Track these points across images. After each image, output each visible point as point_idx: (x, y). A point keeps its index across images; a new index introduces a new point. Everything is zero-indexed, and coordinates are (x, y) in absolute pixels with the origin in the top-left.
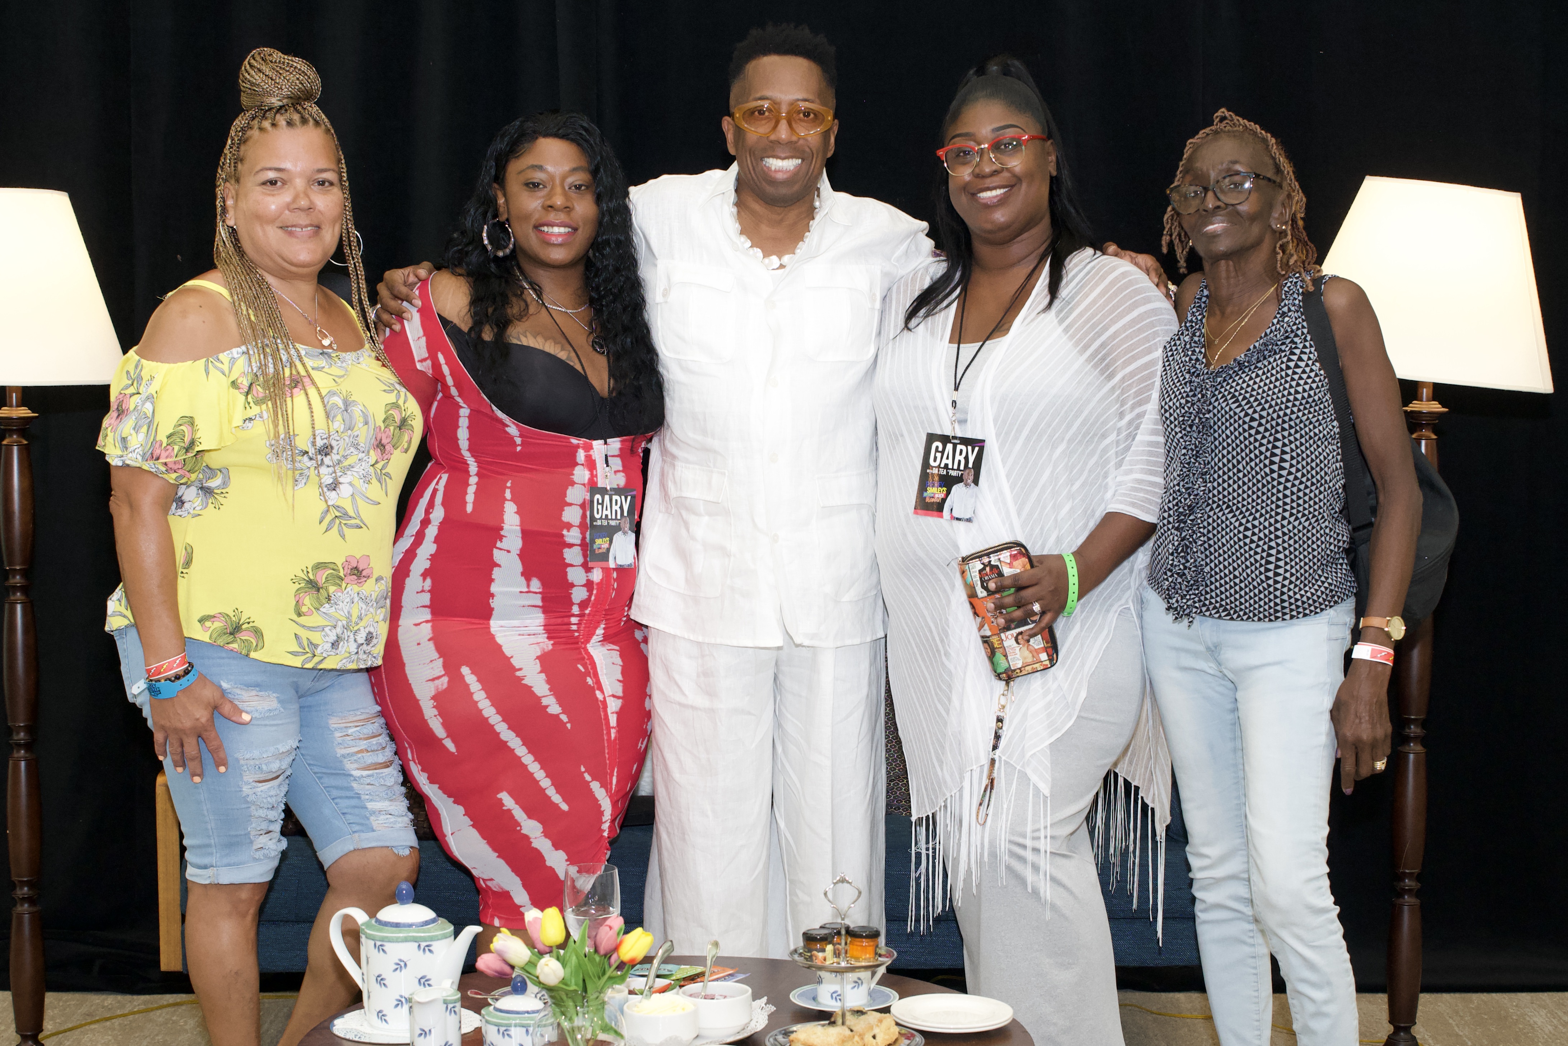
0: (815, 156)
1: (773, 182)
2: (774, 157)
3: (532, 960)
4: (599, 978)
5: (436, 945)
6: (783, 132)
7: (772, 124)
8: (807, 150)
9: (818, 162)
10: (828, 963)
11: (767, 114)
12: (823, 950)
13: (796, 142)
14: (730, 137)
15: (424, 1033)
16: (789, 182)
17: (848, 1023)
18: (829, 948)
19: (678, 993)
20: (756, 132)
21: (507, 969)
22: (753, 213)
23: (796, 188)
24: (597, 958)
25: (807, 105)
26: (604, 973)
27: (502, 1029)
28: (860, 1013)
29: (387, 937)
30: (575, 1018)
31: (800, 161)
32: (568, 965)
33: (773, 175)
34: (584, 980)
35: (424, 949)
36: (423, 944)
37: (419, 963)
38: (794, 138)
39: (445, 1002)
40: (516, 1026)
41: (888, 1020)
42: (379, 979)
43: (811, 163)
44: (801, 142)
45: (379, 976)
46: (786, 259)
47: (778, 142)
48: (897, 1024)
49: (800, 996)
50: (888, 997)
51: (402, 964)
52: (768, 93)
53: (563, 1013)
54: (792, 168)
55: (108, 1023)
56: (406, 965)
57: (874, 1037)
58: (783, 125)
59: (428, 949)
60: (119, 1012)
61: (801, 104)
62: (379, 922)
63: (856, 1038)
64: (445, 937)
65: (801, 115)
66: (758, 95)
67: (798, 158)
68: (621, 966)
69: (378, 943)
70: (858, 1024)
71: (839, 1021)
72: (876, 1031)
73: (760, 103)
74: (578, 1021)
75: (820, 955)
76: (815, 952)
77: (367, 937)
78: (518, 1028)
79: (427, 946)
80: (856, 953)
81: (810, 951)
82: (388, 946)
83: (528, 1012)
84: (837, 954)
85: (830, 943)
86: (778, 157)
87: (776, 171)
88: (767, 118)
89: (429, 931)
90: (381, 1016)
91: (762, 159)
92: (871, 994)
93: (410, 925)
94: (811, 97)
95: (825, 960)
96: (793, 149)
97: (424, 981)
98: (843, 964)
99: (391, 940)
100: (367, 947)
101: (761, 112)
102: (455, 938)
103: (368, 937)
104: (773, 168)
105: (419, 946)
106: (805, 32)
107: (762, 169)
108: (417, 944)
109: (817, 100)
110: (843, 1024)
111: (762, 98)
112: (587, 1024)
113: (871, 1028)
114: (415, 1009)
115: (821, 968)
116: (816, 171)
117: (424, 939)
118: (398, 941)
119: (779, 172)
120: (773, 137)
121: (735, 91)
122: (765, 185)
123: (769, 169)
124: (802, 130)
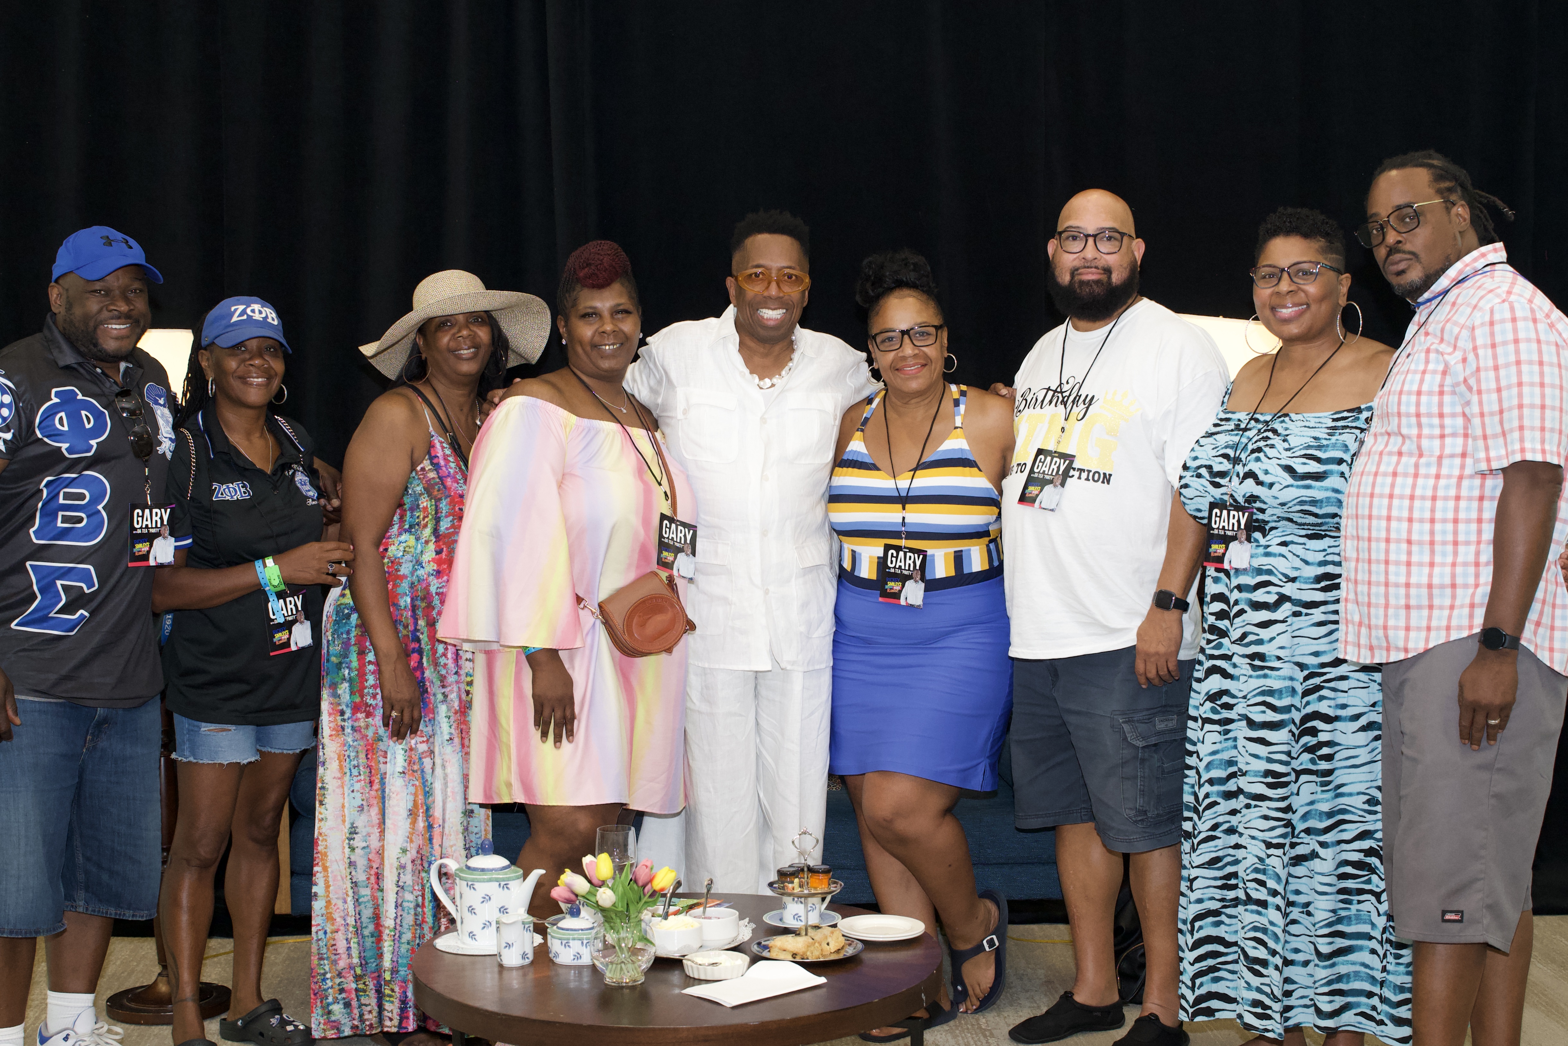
0: (796, 307)
1: (765, 327)
2: (766, 308)
3: (591, 891)
5: (513, 884)
6: (773, 291)
7: (766, 284)
8: (790, 302)
9: (795, 312)
10: (795, 891)
11: (761, 277)
12: (792, 882)
13: (782, 297)
14: (732, 292)
15: (508, 945)
16: (776, 326)
17: (809, 934)
18: (796, 880)
19: (686, 916)
20: (753, 290)
21: (573, 897)
22: (749, 348)
23: (782, 331)
25: (790, 270)
27: (564, 942)
28: (817, 927)
29: (475, 879)
30: (621, 931)
31: (782, 311)
32: (617, 892)
33: (766, 322)
35: (503, 887)
36: (503, 883)
37: (499, 896)
38: (781, 295)
39: (523, 923)
40: (574, 939)
41: (837, 933)
42: (471, 909)
45: (468, 909)
46: (775, 380)
47: (770, 298)
48: (843, 936)
49: (770, 918)
50: (834, 918)
51: (487, 898)
52: (762, 262)
53: (612, 928)
54: (778, 317)
55: (215, 959)
56: (490, 898)
57: (828, 944)
58: (774, 285)
60: (222, 951)
61: (786, 270)
62: (469, 868)
63: (817, 944)
64: (517, 879)
65: (786, 278)
66: (755, 263)
67: (782, 309)
68: (653, 894)
69: (470, 883)
70: (818, 935)
71: (804, 933)
72: (829, 940)
73: (755, 269)
74: (623, 934)
75: (790, 886)
76: (786, 884)
77: (459, 879)
78: (576, 941)
79: (505, 885)
80: (815, 885)
81: (783, 883)
82: (477, 885)
83: (582, 930)
84: (801, 885)
85: (796, 877)
86: (769, 308)
87: (767, 319)
88: (762, 280)
89: (505, 875)
90: (472, 935)
91: (757, 308)
92: (821, 915)
93: (491, 870)
94: (793, 265)
95: (793, 889)
96: (780, 302)
97: (503, 910)
98: (806, 892)
99: (479, 881)
100: (459, 886)
101: (757, 276)
102: (525, 879)
103: (462, 879)
104: (766, 317)
105: (499, 885)
106: (787, 217)
107: (757, 314)
108: (498, 883)
109: (797, 267)
110: (806, 934)
111: (758, 266)
112: (630, 936)
113: (826, 938)
114: (502, 928)
115: (790, 895)
117: (502, 880)
118: (484, 881)
119: (770, 319)
120: (766, 294)
121: (736, 258)
122: (759, 329)
123: (762, 317)
124: (786, 289)
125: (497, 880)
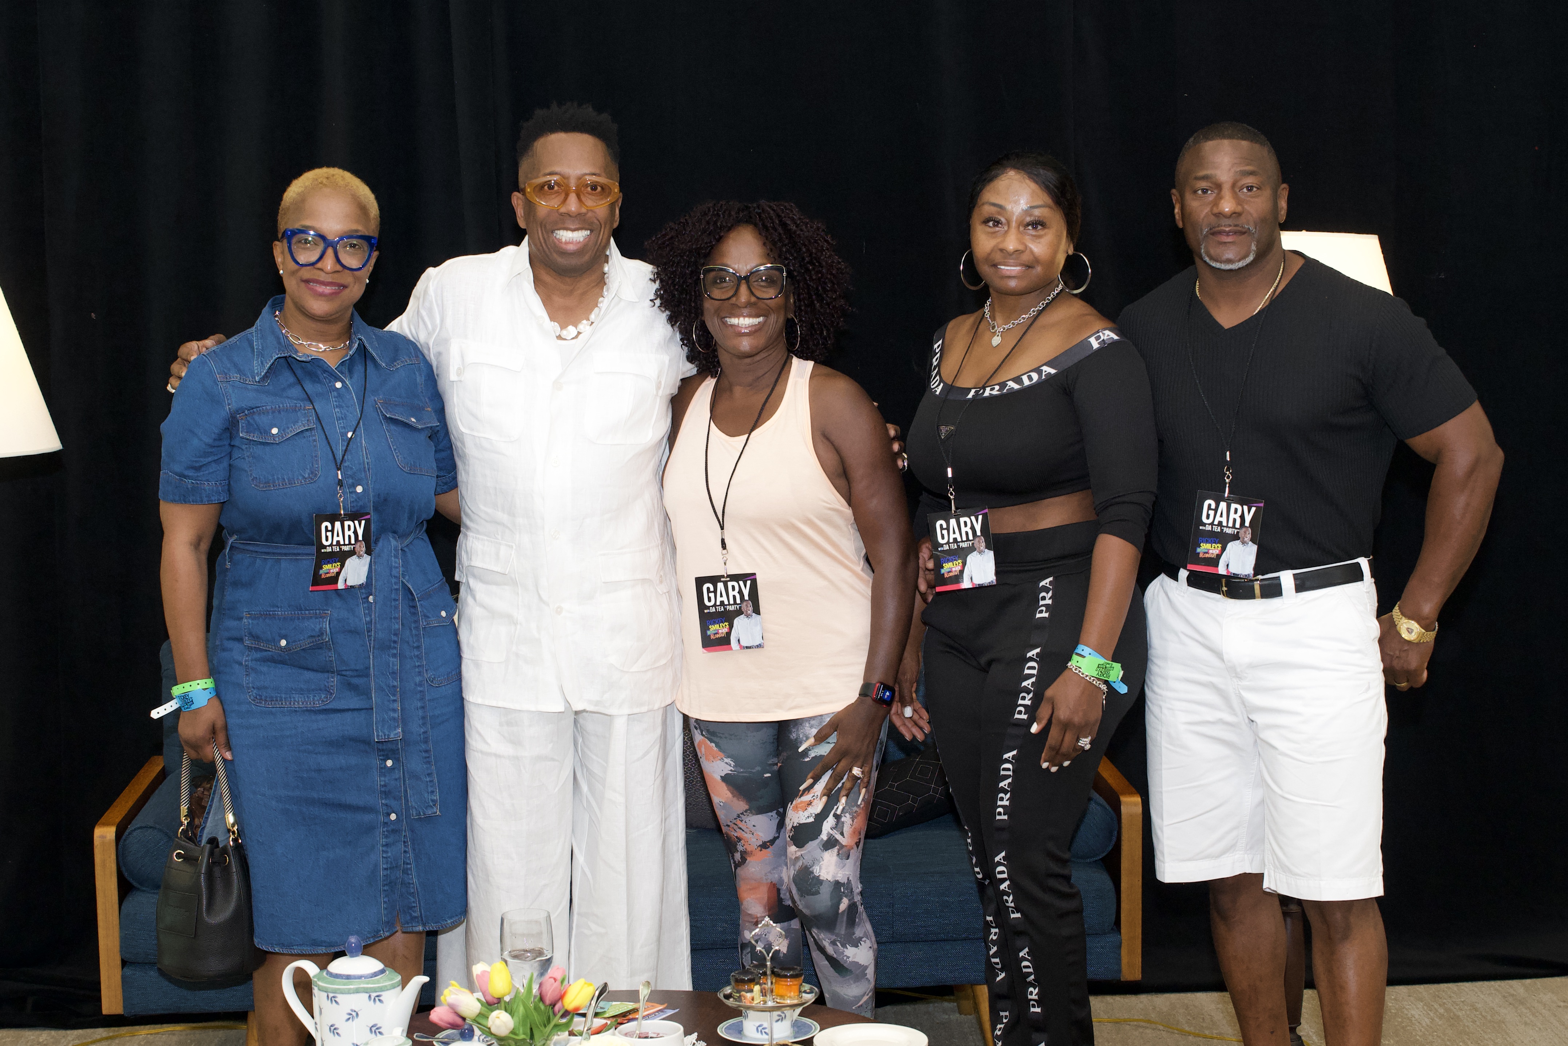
0: (603, 226)
1: (564, 253)
2: (564, 229)
3: (483, 1012)
4: (545, 1026)
5: (385, 995)
6: (573, 205)
7: (562, 197)
8: (596, 221)
9: (606, 231)
10: (755, 1002)
11: (556, 188)
12: (751, 991)
13: (585, 214)
14: (520, 212)
16: (581, 250)
18: (757, 988)
19: (614, 1034)
20: (545, 205)
21: (459, 1021)
22: (546, 285)
23: (586, 258)
24: (542, 1007)
25: (594, 178)
26: (549, 1021)
29: (339, 989)
31: (589, 232)
32: (516, 1014)
33: (564, 246)
34: (531, 1029)
35: (375, 999)
36: (374, 995)
37: (370, 1012)
38: (584, 210)
42: (332, 1028)
43: (599, 234)
44: (590, 214)
45: (332, 1026)
47: (568, 215)
51: (354, 1014)
52: (557, 169)
54: (582, 240)
56: (357, 1014)
58: (573, 198)
59: (378, 999)
61: (588, 178)
62: (331, 975)
64: (393, 987)
65: (589, 189)
66: (548, 170)
67: (586, 229)
68: (566, 1013)
69: (331, 995)
73: (548, 178)
75: (749, 995)
76: (743, 993)
77: (319, 990)
79: (377, 996)
80: (781, 993)
81: (739, 992)
82: (340, 998)
84: (764, 993)
85: (757, 984)
86: (567, 229)
87: (566, 243)
88: (557, 192)
89: (378, 982)
91: (552, 232)
93: (360, 977)
94: (598, 172)
95: (753, 999)
96: (581, 221)
97: (375, 1029)
98: (770, 1004)
99: (342, 992)
100: (319, 998)
101: (551, 188)
102: (403, 988)
103: (321, 989)
104: (564, 240)
105: (370, 996)
106: (588, 111)
107: (553, 240)
108: (368, 995)
109: (603, 174)
111: (550, 174)
115: (749, 1008)
116: (604, 241)
117: (375, 990)
118: (349, 992)
119: (572, 243)
120: (563, 210)
121: (524, 168)
122: (555, 255)
123: (559, 240)
124: (590, 202)
125: (366, 991)
